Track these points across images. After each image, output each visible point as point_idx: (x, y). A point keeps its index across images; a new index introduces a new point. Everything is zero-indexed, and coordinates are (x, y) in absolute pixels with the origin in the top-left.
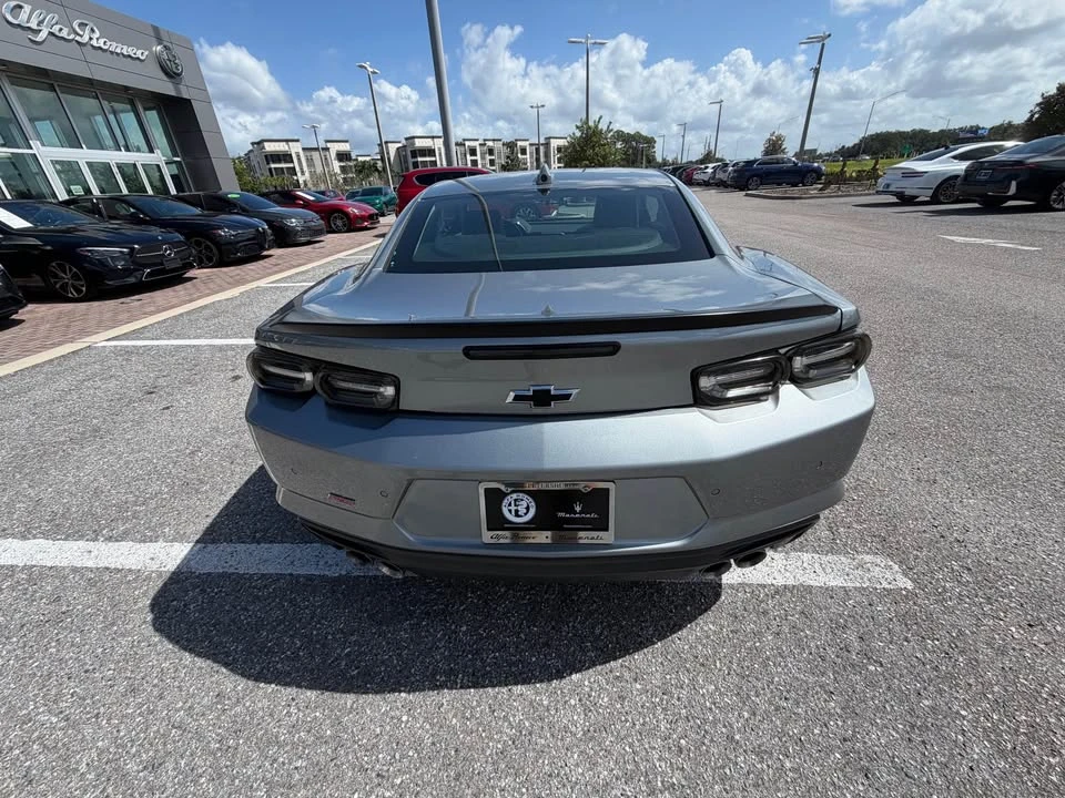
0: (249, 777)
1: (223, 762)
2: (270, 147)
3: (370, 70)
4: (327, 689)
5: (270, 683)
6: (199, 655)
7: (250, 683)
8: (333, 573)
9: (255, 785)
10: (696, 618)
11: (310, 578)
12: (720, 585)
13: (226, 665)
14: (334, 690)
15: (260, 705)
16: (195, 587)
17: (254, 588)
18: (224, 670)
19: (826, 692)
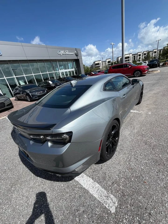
2: (96, 63)
3: (113, 44)
10: (62, 182)
12: (73, 179)
19: (63, 214)
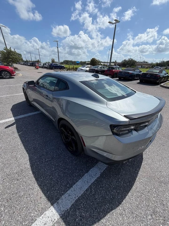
0: (144, 214)
1: (139, 219)
4: (130, 190)
5: (123, 201)
6: (104, 217)
7: (121, 205)
8: (98, 175)
9: (146, 213)
11: (96, 180)
13: (112, 210)
14: (131, 189)
15: (128, 205)
16: (75, 211)
17: (89, 194)
18: (113, 211)
